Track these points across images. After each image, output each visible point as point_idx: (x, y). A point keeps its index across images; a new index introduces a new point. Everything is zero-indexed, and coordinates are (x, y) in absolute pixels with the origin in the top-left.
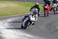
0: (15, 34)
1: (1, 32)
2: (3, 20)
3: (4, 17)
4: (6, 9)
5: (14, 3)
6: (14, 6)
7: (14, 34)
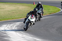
0: (24, 38)
1: (9, 36)
2: (11, 23)
3: (13, 20)
4: (14, 12)
5: (23, 5)
6: (23, 9)
7: (22, 37)
